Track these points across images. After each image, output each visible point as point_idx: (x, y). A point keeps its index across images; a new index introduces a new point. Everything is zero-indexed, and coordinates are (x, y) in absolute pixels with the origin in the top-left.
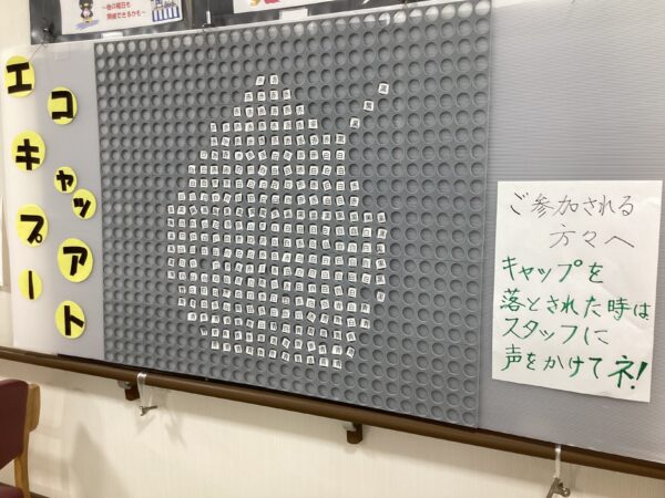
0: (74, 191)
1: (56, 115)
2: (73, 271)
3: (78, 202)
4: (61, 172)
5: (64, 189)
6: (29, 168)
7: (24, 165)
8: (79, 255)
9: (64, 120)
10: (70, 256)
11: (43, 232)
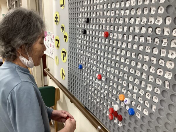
0: (64, 33)
1: (61, 6)
2: (63, 59)
3: (65, 37)
4: (62, 26)
5: (62, 32)
6: (57, 24)
7: (56, 23)
8: (65, 54)
9: (62, 8)
10: (63, 54)
11: (59, 45)
